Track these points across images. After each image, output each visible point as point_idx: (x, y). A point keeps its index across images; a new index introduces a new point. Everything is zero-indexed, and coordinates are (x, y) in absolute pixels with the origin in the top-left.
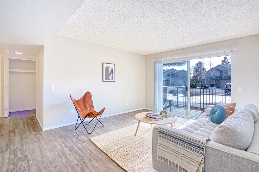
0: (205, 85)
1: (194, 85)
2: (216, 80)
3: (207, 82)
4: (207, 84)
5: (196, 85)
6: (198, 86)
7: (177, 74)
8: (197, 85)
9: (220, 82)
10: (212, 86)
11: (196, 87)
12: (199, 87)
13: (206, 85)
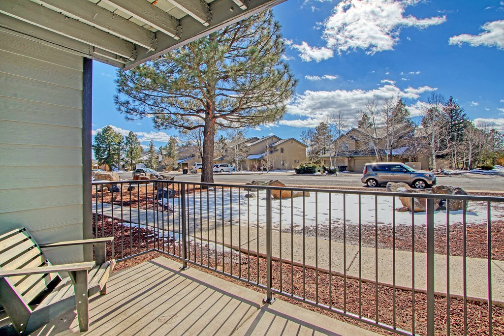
0: (330, 167)
1: (310, 167)
2: (349, 158)
3: (333, 161)
4: (333, 165)
5: (314, 167)
6: (317, 170)
7: (282, 146)
8: (316, 167)
9: (356, 161)
10: (342, 169)
11: (315, 172)
12: (319, 171)
13: (332, 168)
